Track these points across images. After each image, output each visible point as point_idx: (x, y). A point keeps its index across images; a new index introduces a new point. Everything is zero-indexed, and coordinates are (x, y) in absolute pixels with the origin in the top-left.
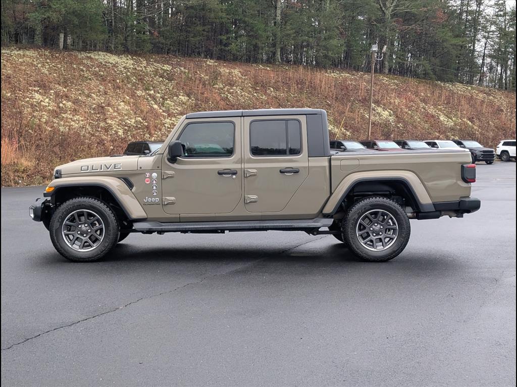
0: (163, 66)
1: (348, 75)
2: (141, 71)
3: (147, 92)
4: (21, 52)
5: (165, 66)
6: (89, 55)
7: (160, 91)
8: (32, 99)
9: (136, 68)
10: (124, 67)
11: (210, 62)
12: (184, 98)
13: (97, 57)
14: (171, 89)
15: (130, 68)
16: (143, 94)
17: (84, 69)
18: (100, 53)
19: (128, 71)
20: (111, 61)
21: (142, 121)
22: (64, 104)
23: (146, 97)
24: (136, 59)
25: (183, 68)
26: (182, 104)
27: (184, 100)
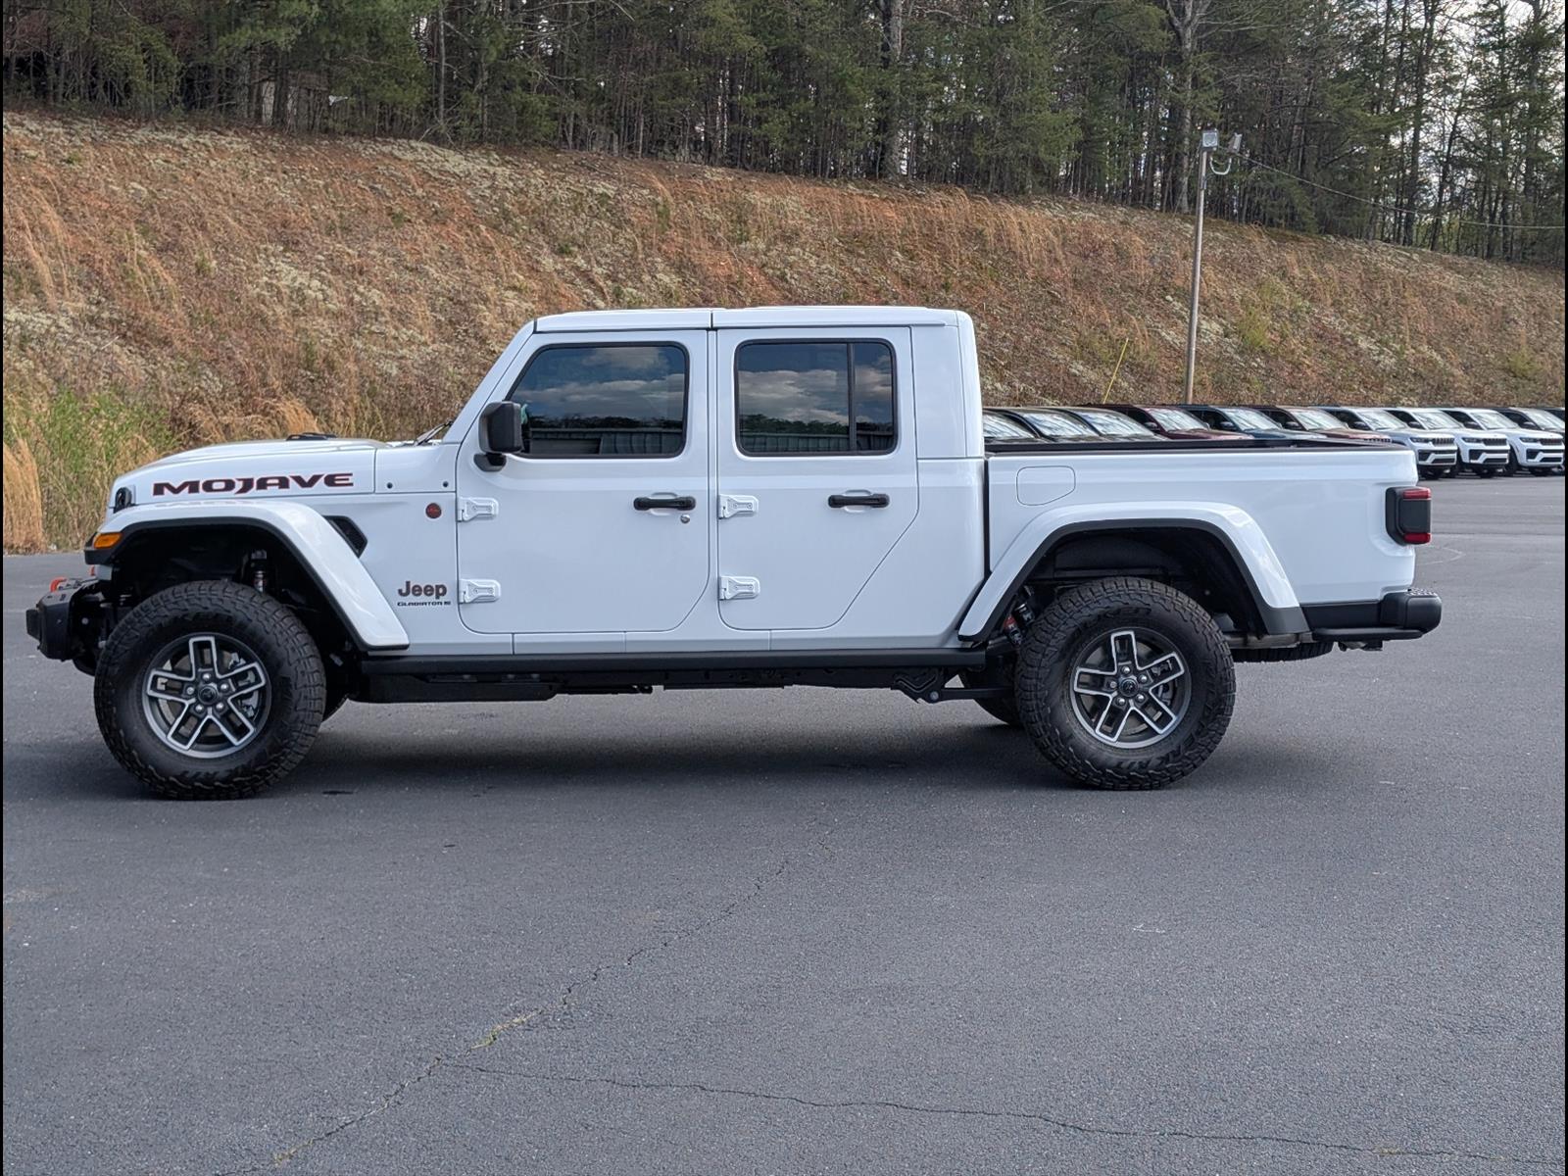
1: (1091, 215)
2: (538, 197)
3: (567, 260)
5: (597, 183)
6: (386, 149)
7: (603, 262)
8: (278, 280)
9: (521, 190)
10: (488, 187)
12: (669, 280)
13: (409, 157)
14: (627, 252)
16: (559, 267)
17: (388, 192)
19: (504, 198)
22: (362, 295)
23: (569, 275)
24: (513, 164)
25: (646, 192)
26: (668, 297)
27: (670, 285)
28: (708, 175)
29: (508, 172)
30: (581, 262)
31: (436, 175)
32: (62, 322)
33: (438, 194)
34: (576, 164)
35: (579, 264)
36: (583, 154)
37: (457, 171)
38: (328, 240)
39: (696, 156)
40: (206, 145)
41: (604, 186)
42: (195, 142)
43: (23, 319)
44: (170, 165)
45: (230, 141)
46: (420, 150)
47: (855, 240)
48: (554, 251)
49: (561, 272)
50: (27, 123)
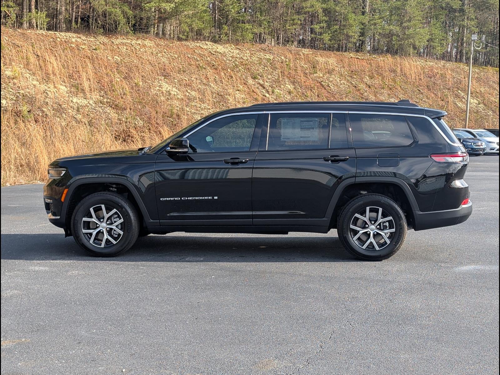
0: (265, 55)
1: (433, 63)
2: (247, 60)
3: (256, 81)
4: (139, 42)
5: (267, 55)
6: (198, 45)
7: (268, 81)
8: (162, 88)
9: (241, 58)
10: (231, 57)
11: (306, 51)
12: (290, 87)
13: (205, 47)
14: (276, 78)
15: (237, 58)
16: (254, 83)
17: (198, 59)
18: (207, 43)
19: (236, 60)
20: (218, 50)
22: (189, 93)
23: (257, 85)
24: (239, 49)
25: (283, 58)
26: (290, 93)
27: (290, 89)
28: (303, 52)
29: (237, 52)
30: (261, 82)
31: (214, 53)
32: (91, 102)
33: (214, 59)
34: (260, 49)
35: (260, 82)
36: (262, 45)
37: (221, 52)
38: (178, 75)
39: (299, 46)
40: (139, 44)
41: (269, 56)
42: (136, 43)
43: (78, 102)
44: (128, 51)
45: (147, 42)
46: (209, 45)
47: (352, 73)
48: (252, 78)
49: (254, 85)
50: (82, 37)
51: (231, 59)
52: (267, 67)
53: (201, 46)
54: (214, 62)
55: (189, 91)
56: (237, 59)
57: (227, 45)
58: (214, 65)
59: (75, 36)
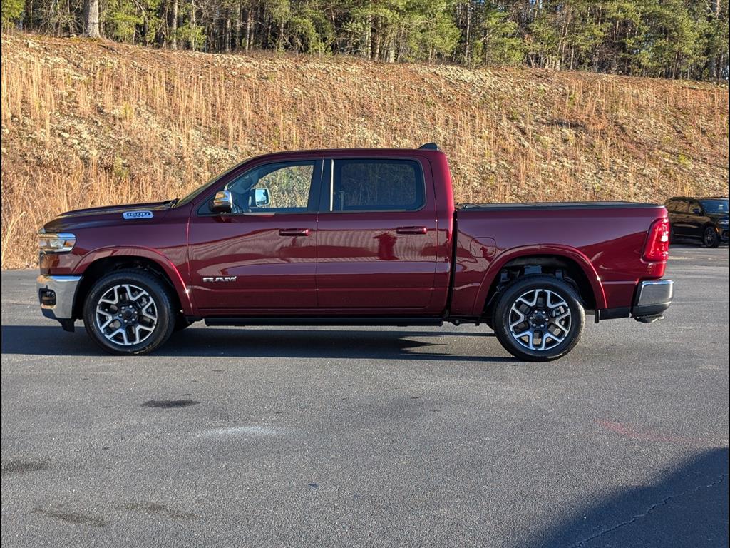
2: (507, 92)
3: (514, 123)
4: (341, 67)
5: (540, 83)
6: (433, 70)
9: (498, 89)
10: (481, 87)
13: (443, 73)
15: (490, 89)
18: (448, 67)
19: (488, 92)
20: (462, 78)
21: (507, 166)
23: (514, 129)
24: (498, 76)
25: (567, 88)
26: (565, 141)
27: (568, 134)
28: (605, 79)
29: (494, 79)
30: (522, 124)
31: (455, 82)
32: (234, 153)
33: (453, 91)
34: (533, 75)
35: (520, 125)
36: (539, 71)
37: (466, 80)
38: (388, 115)
40: (339, 70)
41: (544, 86)
42: (334, 69)
43: (214, 153)
44: (318, 80)
45: (353, 69)
46: (450, 70)
47: (679, 111)
48: (508, 118)
49: (510, 129)
50: (252, 61)
51: (480, 90)
52: (537, 102)
53: (438, 72)
54: (451, 96)
55: (398, 139)
56: (490, 91)
57: (480, 71)
58: (449, 101)
59: (242, 60)
